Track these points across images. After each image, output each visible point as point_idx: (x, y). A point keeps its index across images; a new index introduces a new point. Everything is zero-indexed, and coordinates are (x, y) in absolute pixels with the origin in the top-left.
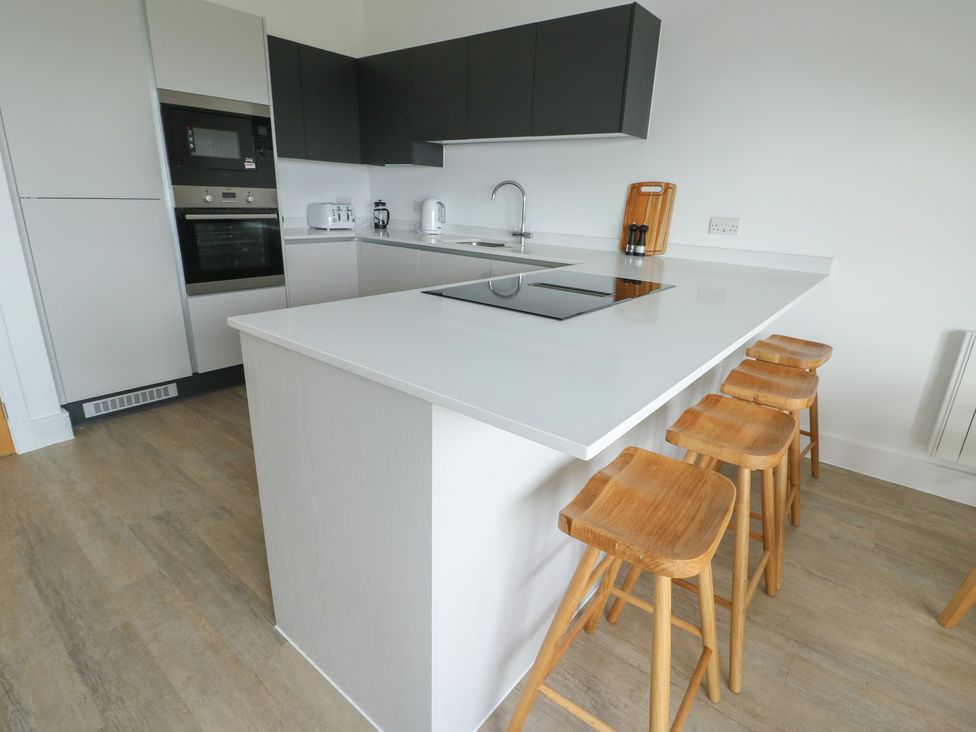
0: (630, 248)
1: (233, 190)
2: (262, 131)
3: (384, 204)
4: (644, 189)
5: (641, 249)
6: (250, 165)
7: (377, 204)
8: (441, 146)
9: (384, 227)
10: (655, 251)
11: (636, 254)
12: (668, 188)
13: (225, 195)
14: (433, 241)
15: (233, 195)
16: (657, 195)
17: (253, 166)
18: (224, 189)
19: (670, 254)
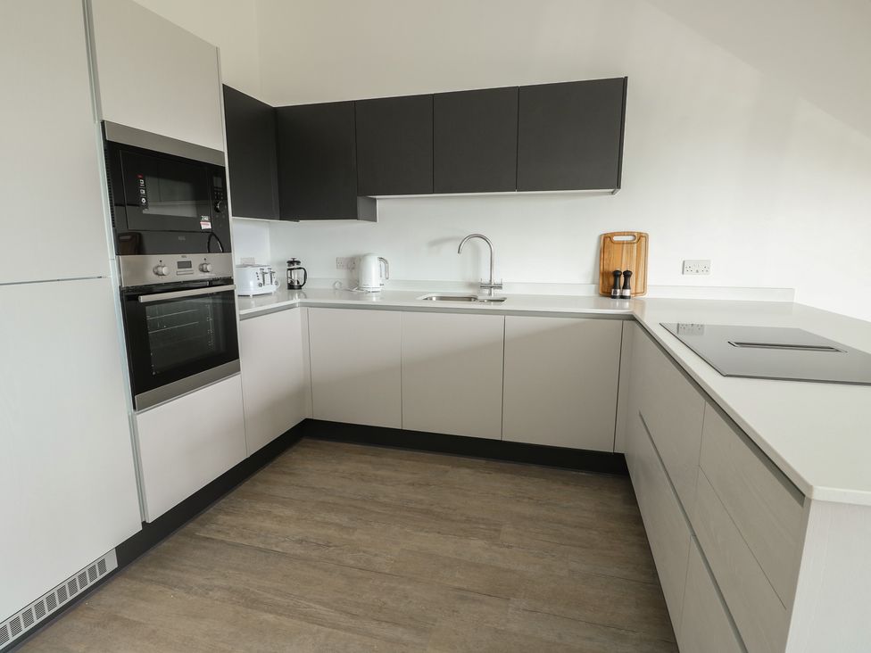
0: (615, 292)
1: (189, 257)
2: (217, 182)
3: (298, 262)
4: (615, 238)
5: (627, 293)
6: (206, 225)
7: (291, 263)
8: (375, 200)
9: (300, 287)
10: (636, 293)
11: (622, 297)
12: (640, 238)
13: (181, 265)
14: (374, 299)
15: (188, 265)
16: (628, 243)
17: (210, 227)
18: (179, 258)
19: (649, 294)
